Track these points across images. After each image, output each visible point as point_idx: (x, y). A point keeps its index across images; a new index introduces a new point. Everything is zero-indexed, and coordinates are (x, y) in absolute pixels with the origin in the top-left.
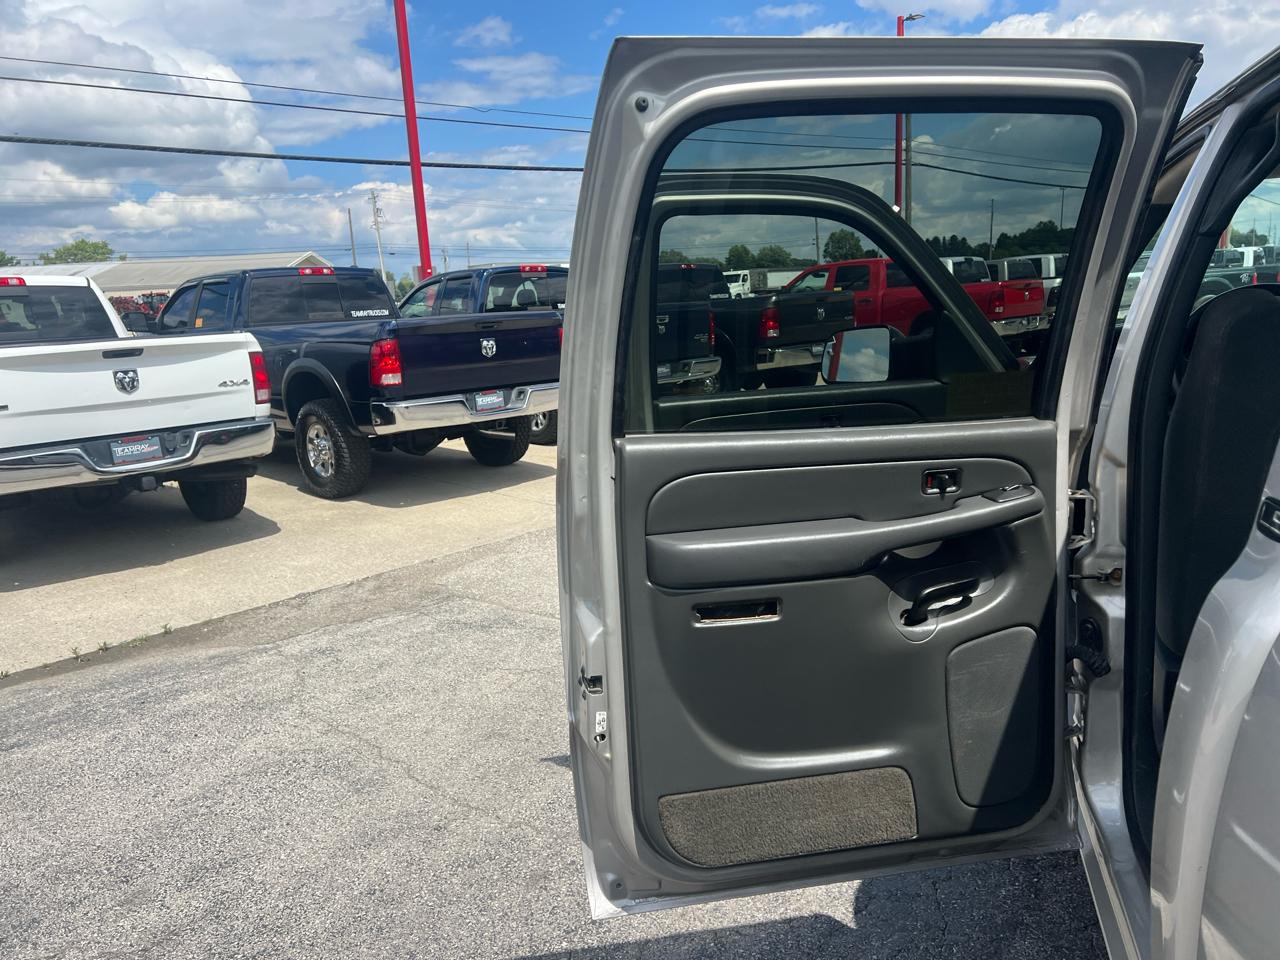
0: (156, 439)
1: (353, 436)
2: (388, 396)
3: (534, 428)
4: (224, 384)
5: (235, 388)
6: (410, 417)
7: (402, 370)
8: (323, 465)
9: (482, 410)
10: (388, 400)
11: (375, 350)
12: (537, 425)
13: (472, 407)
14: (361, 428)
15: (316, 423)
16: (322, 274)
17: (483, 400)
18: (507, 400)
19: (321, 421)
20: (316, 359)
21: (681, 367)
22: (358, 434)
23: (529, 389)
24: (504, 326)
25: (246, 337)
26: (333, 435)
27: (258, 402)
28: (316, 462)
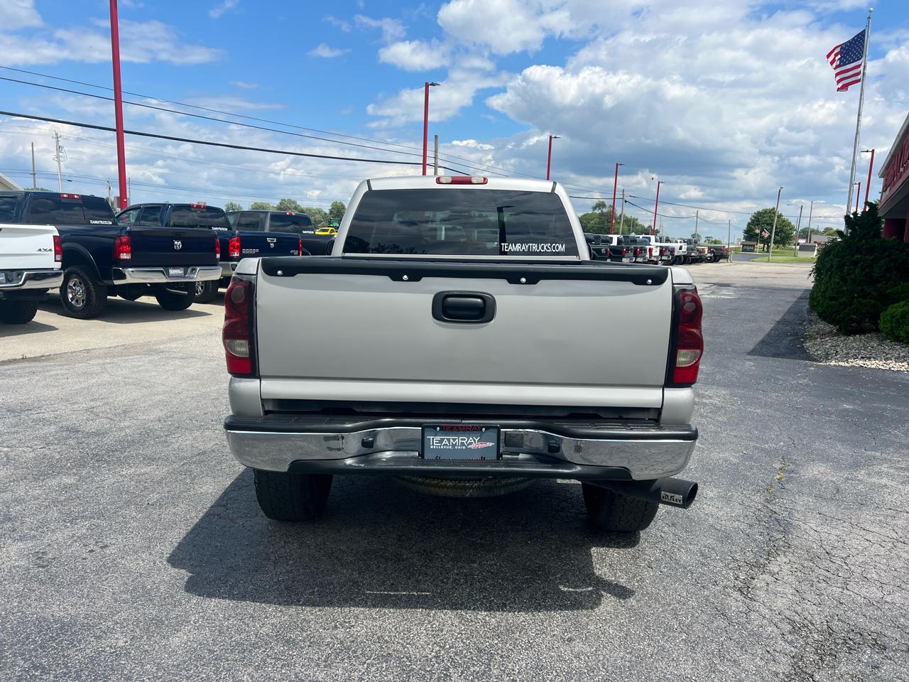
0: (3, 274)
1: (98, 285)
2: (123, 265)
3: (196, 294)
4: (40, 250)
5: (45, 252)
6: (133, 276)
7: (132, 252)
8: (77, 301)
9: (173, 277)
10: (123, 267)
11: (118, 241)
13: (167, 274)
14: (105, 281)
15: (75, 278)
16: (74, 198)
17: (172, 272)
18: (185, 274)
19: (78, 276)
20: (82, 245)
22: (103, 284)
23: (198, 268)
24: (186, 235)
25: (52, 228)
26: (86, 284)
27: (56, 261)
28: (72, 299)
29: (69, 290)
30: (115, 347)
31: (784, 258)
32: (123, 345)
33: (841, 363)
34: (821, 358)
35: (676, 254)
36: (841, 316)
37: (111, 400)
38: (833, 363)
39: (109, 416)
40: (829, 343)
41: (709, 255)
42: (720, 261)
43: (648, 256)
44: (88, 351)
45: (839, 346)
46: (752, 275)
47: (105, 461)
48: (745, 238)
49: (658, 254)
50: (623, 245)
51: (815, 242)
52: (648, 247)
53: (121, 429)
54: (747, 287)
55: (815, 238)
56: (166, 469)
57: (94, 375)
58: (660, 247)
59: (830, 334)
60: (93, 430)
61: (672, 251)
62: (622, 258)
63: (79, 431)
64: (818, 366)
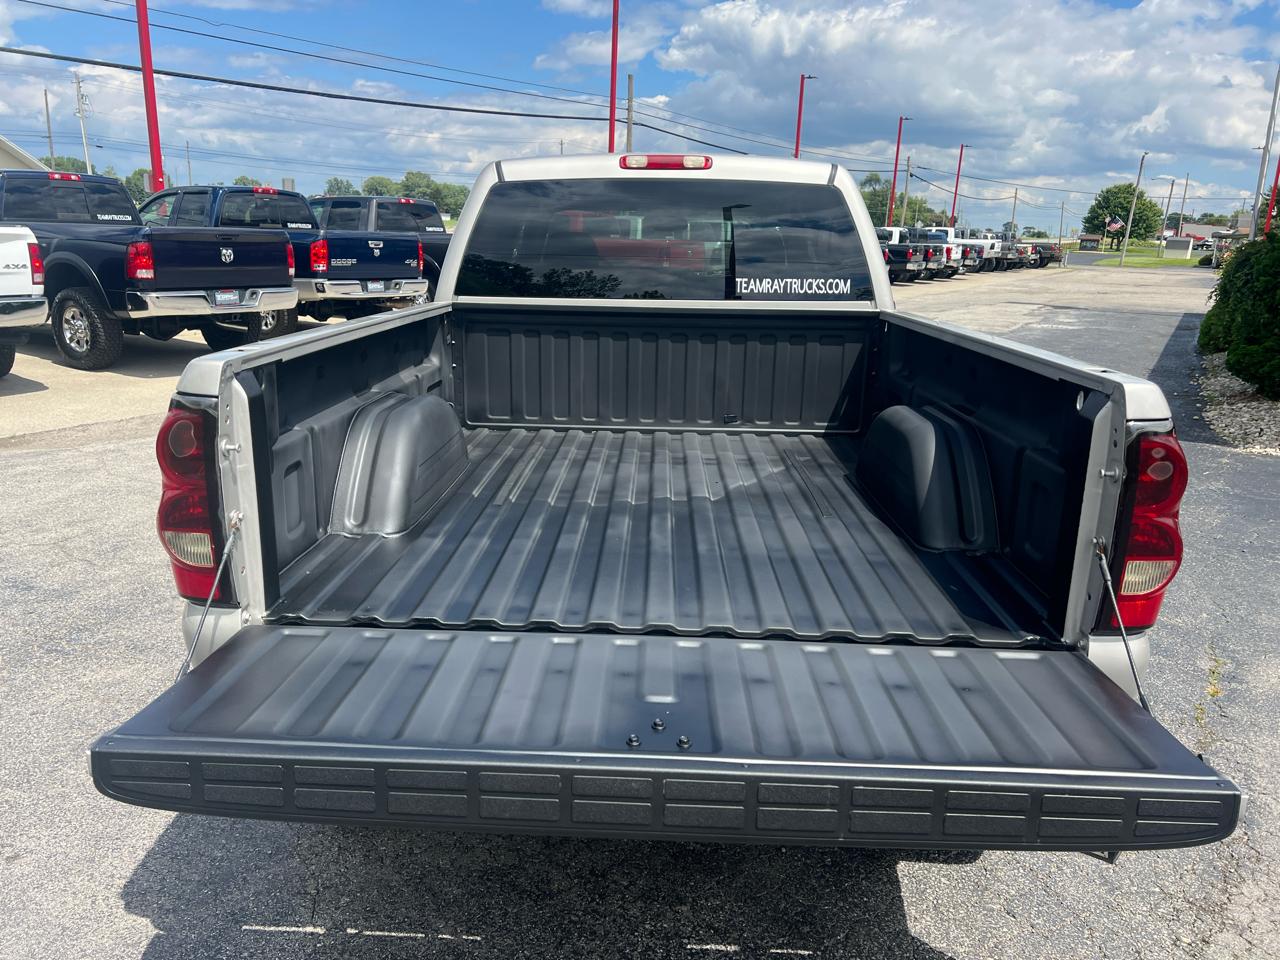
1: (108, 319)
2: (141, 287)
3: (264, 328)
4: (8, 266)
5: (16, 270)
6: (159, 305)
7: (155, 267)
8: (78, 342)
9: (221, 305)
10: (141, 291)
11: (131, 250)
12: (266, 325)
13: (213, 302)
14: (116, 312)
15: (73, 306)
16: (70, 179)
17: (221, 297)
18: (241, 299)
19: (78, 304)
20: (76, 253)
21: (393, 285)
22: (114, 317)
23: (261, 291)
24: (239, 240)
25: (26, 231)
26: (89, 317)
27: (34, 283)
28: (71, 339)
29: (66, 326)
30: (128, 421)
31: (1143, 259)
32: (141, 417)
33: (1270, 451)
34: (1234, 439)
35: (984, 256)
36: (1266, 369)
37: (98, 524)
38: (1257, 449)
39: (89, 556)
40: (1245, 412)
41: (1033, 257)
42: (1049, 265)
43: (944, 259)
44: (85, 427)
45: (1263, 420)
46: (1100, 288)
47: (62, 652)
48: (1087, 230)
49: (959, 256)
50: (908, 243)
51: (1188, 235)
52: (945, 246)
53: (103, 583)
54: (1095, 309)
55: (1187, 228)
56: (160, 670)
57: (83, 474)
58: (963, 245)
59: (1243, 396)
60: (56, 586)
61: (980, 251)
62: (906, 263)
63: (32, 588)
64: (1233, 455)
